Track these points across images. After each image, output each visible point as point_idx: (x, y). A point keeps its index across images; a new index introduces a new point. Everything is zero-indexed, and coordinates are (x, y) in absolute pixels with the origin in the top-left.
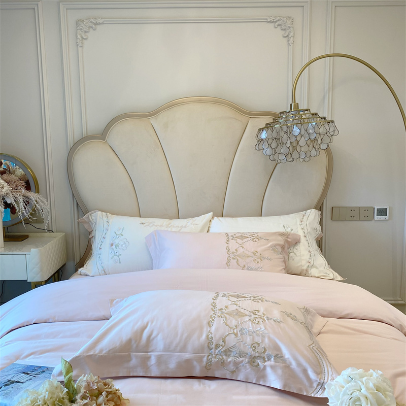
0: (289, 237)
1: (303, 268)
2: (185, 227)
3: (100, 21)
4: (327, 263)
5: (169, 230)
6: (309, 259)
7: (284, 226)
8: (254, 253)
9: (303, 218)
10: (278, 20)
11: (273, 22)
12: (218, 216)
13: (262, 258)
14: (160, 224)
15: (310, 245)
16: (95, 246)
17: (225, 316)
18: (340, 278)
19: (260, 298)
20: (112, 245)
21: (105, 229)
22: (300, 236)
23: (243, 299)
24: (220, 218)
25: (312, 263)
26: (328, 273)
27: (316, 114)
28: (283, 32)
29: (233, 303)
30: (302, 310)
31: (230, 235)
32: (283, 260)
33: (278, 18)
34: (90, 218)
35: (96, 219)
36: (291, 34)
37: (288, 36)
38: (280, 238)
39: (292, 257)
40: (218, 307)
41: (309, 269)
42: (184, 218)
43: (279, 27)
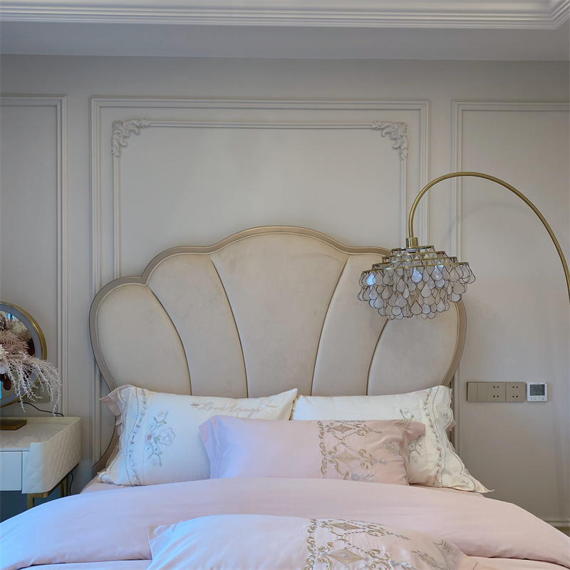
0: (410, 427)
1: (430, 474)
2: (258, 410)
3: (145, 123)
4: (463, 466)
5: (234, 415)
6: (439, 460)
7: (401, 411)
8: (362, 453)
9: (427, 399)
10: (387, 127)
11: (379, 129)
12: (305, 395)
13: (372, 461)
14: (221, 406)
15: (439, 439)
16: (125, 438)
17: (329, 560)
18: (483, 490)
19: (378, 528)
20: (149, 437)
21: (139, 413)
22: (424, 426)
23: (354, 531)
24: (309, 397)
25: (443, 467)
26: (467, 482)
27: (443, 253)
28: (394, 142)
29: (340, 538)
30: (440, 546)
31: (324, 424)
32: (402, 463)
33: (386, 124)
34: (119, 396)
35: (128, 398)
36: (405, 145)
37: (399, 147)
38: (397, 429)
39: (414, 457)
40: (318, 545)
41: (439, 475)
42: (256, 396)
43: (388, 136)
